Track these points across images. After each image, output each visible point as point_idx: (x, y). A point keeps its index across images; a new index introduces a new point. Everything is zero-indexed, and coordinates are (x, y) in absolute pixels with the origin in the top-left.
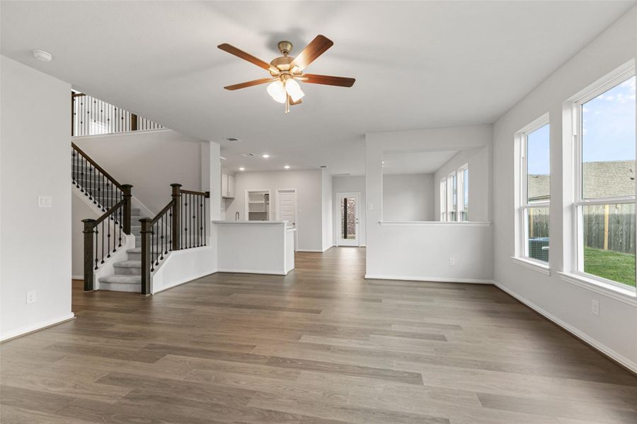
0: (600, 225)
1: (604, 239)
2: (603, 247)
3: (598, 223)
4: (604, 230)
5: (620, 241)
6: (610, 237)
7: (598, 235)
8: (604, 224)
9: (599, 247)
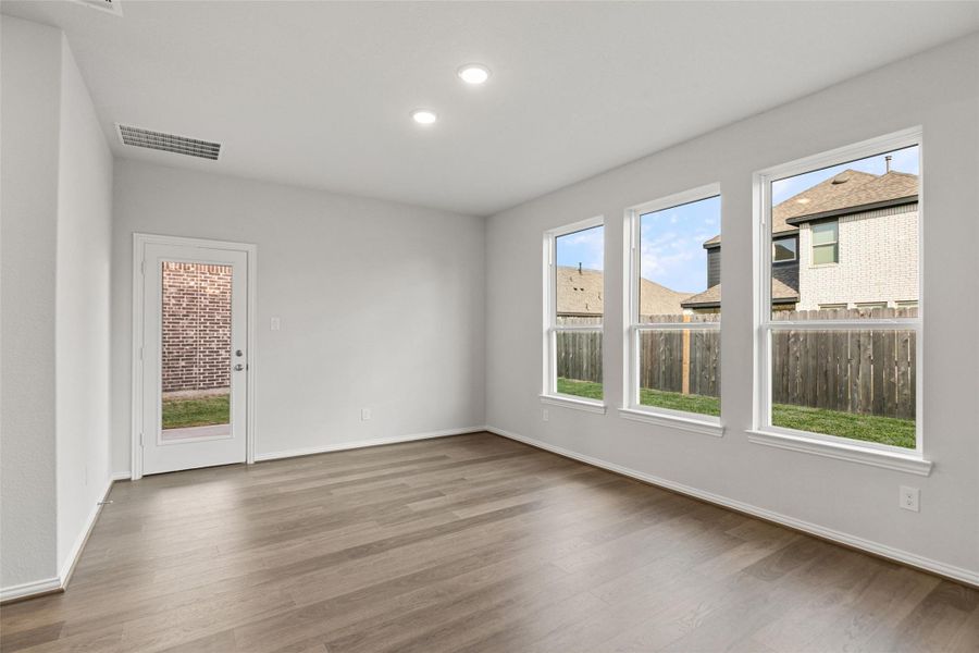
0: (674, 353)
1: (681, 376)
2: (680, 390)
3: (671, 351)
4: (681, 361)
5: (713, 379)
6: (692, 372)
7: (670, 369)
8: (681, 351)
9: (673, 389)
